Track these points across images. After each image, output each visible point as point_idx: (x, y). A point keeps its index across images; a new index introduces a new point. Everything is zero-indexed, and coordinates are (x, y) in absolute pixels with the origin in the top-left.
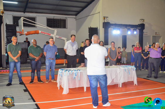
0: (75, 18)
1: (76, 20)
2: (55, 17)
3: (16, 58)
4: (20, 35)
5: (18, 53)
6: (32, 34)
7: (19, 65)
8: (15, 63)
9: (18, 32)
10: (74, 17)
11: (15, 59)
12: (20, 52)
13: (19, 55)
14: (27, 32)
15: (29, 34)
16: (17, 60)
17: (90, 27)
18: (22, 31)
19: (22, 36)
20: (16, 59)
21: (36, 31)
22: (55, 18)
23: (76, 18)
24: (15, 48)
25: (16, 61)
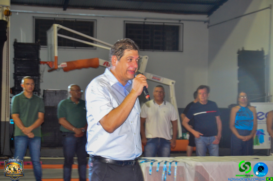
0: (205, 22)
1: (208, 27)
2: (147, 20)
3: (31, 128)
4: (49, 71)
5: (36, 117)
6: (79, 68)
7: (36, 145)
8: (29, 141)
9: (44, 63)
10: (204, 17)
11: (28, 131)
12: (40, 115)
13: (38, 122)
14: (68, 63)
15: (71, 67)
16: (31, 134)
17: (241, 50)
18: (53, 60)
19: (54, 72)
20: (31, 132)
21: (90, 60)
22: (149, 22)
23: (208, 22)
24: (29, 104)
25: (31, 136)
